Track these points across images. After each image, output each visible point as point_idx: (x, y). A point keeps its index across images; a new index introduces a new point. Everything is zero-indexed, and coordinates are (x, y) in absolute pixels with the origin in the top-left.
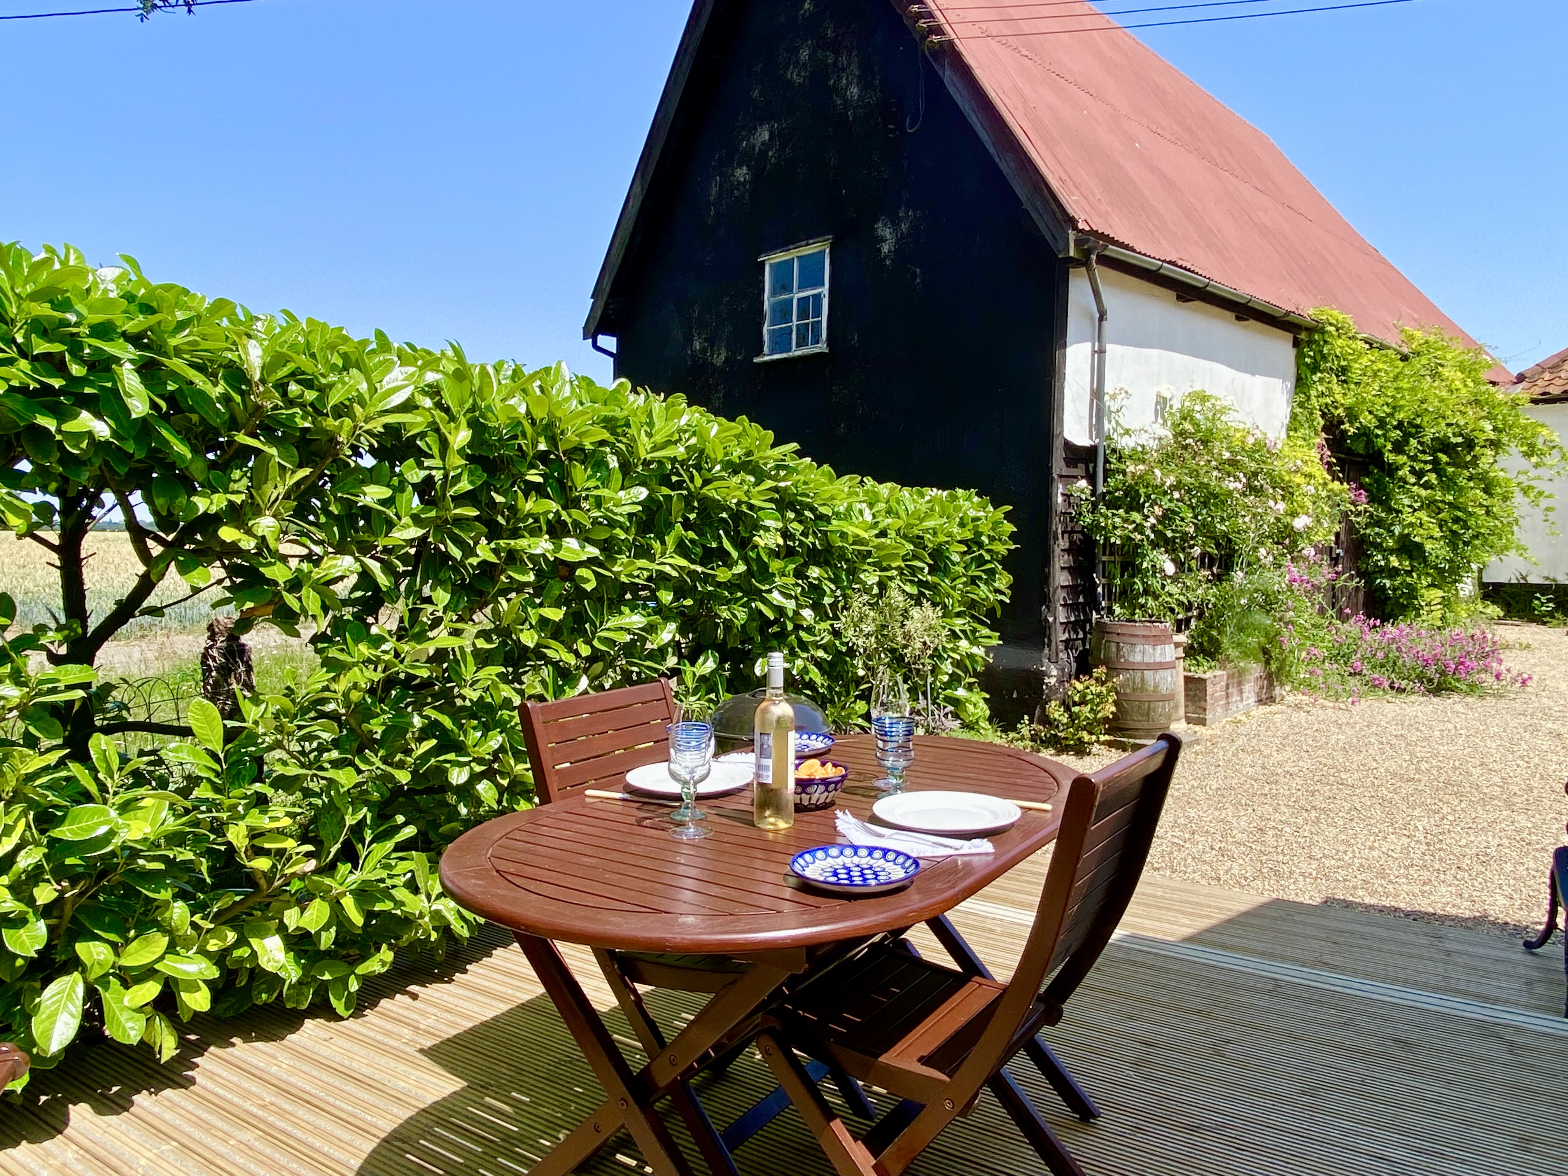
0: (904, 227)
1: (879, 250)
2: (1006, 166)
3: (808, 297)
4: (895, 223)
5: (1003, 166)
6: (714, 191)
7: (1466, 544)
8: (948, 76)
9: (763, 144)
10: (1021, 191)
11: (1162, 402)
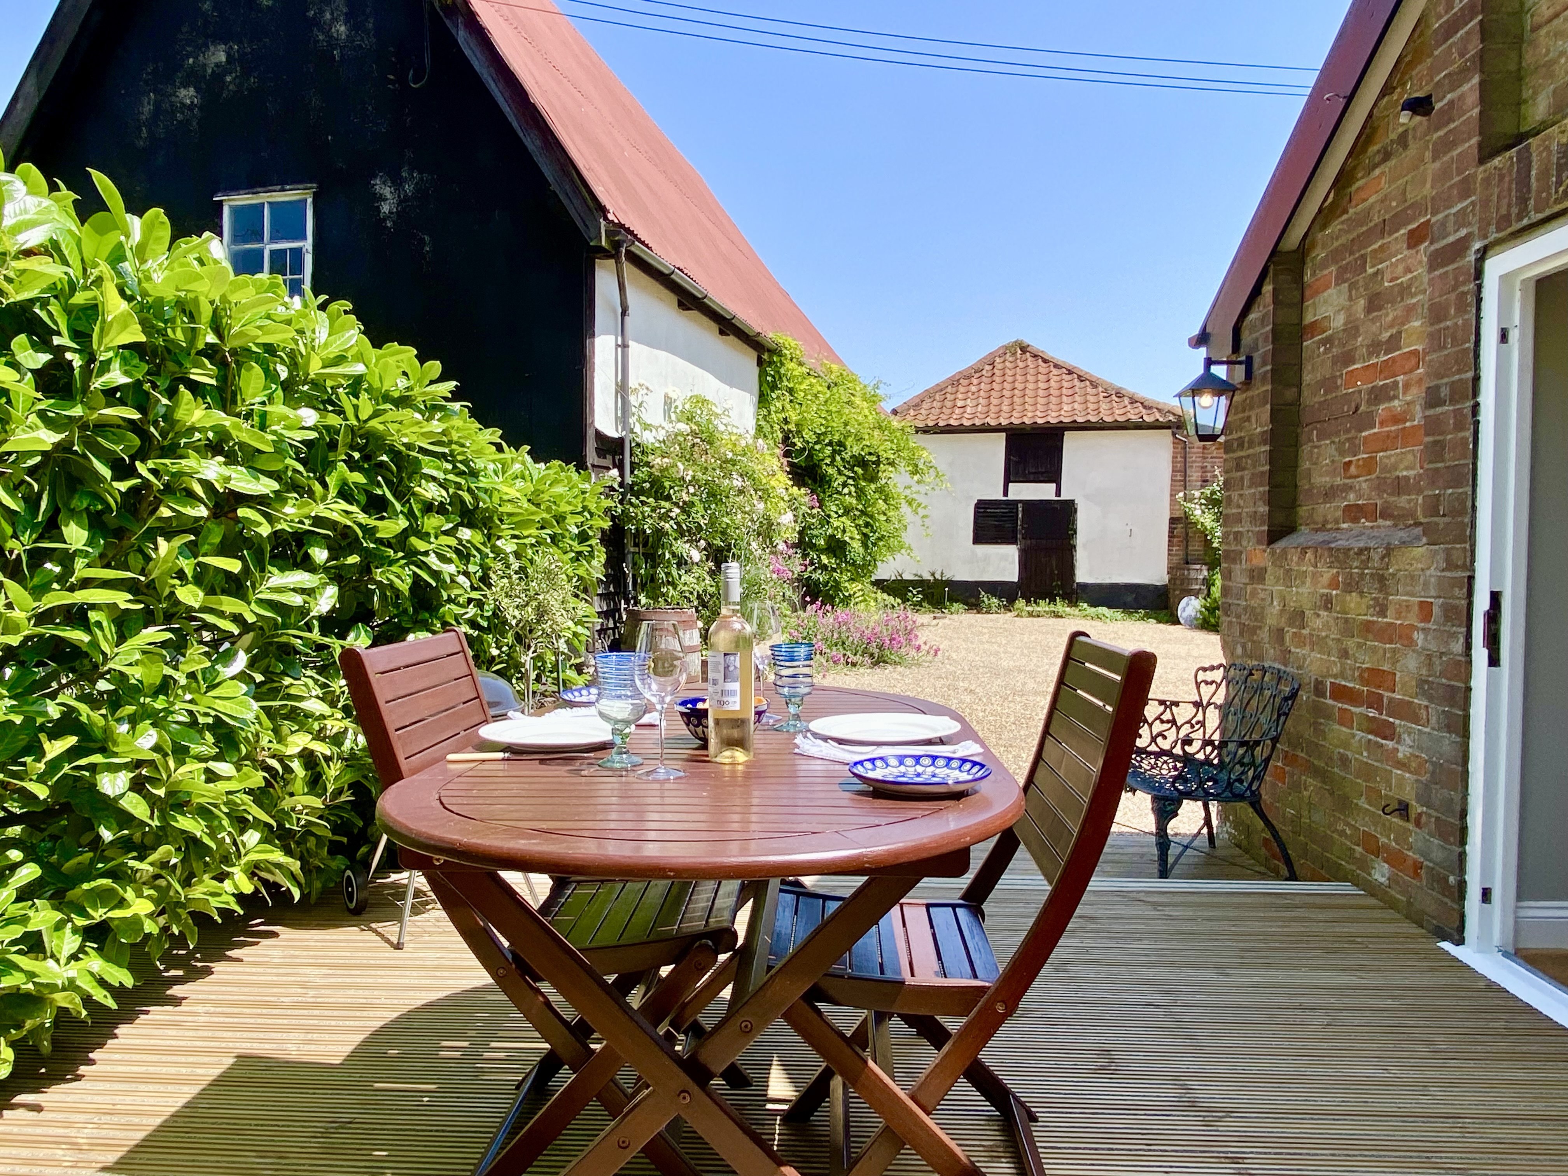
0: (408, 188)
1: (378, 210)
2: (531, 142)
3: (284, 251)
4: (397, 182)
5: (527, 142)
6: (147, 109)
7: (874, 544)
8: (462, 36)
9: (217, 65)
10: (548, 172)
11: (668, 402)
